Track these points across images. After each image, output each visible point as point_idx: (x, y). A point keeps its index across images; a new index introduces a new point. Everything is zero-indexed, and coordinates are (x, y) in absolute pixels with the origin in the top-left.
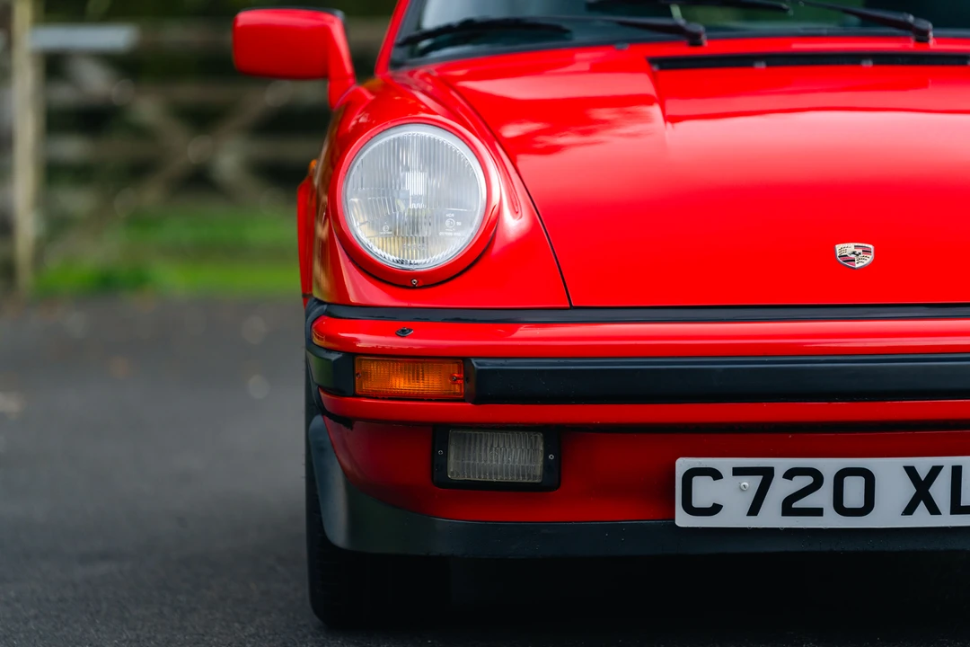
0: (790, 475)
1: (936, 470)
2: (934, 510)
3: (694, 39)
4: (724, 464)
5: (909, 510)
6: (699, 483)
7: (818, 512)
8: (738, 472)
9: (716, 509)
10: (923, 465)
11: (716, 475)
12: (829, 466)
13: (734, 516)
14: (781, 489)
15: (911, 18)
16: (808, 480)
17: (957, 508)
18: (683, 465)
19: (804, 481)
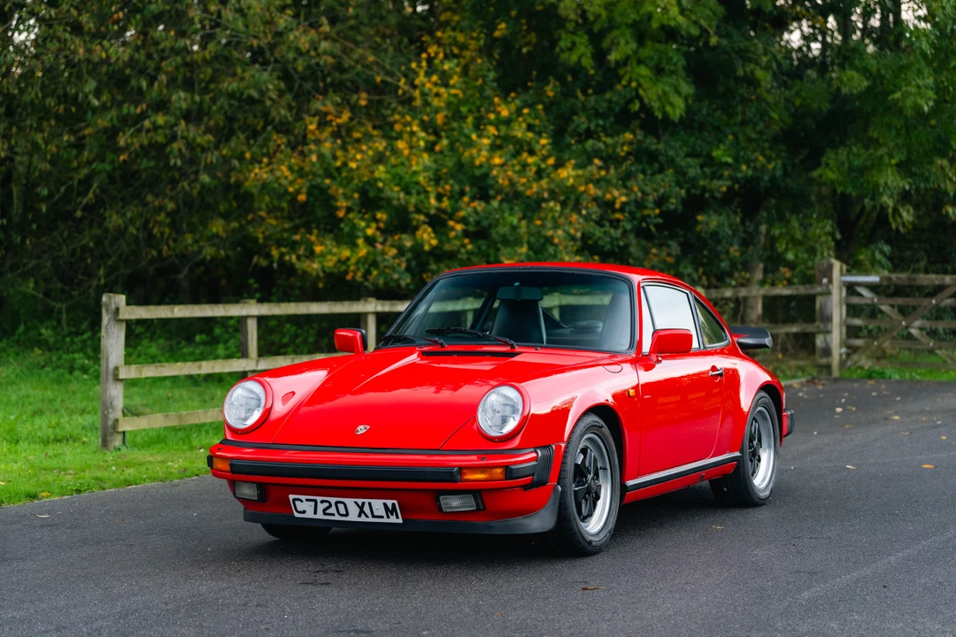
0: (322, 502)
1: (363, 503)
2: (367, 517)
3: (442, 345)
4: (303, 497)
5: (360, 516)
6: (297, 503)
7: (333, 515)
8: (307, 500)
9: (304, 512)
10: (360, 501)
11: (302, 501)
12: (333, 500)
13: (310, 515)
14: (321, 507)
15: (508, 340)
16: (327, 504)
17: (374, 516)
18: (291, 497)
19: (327, 505)
